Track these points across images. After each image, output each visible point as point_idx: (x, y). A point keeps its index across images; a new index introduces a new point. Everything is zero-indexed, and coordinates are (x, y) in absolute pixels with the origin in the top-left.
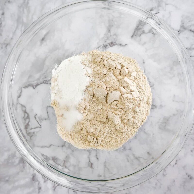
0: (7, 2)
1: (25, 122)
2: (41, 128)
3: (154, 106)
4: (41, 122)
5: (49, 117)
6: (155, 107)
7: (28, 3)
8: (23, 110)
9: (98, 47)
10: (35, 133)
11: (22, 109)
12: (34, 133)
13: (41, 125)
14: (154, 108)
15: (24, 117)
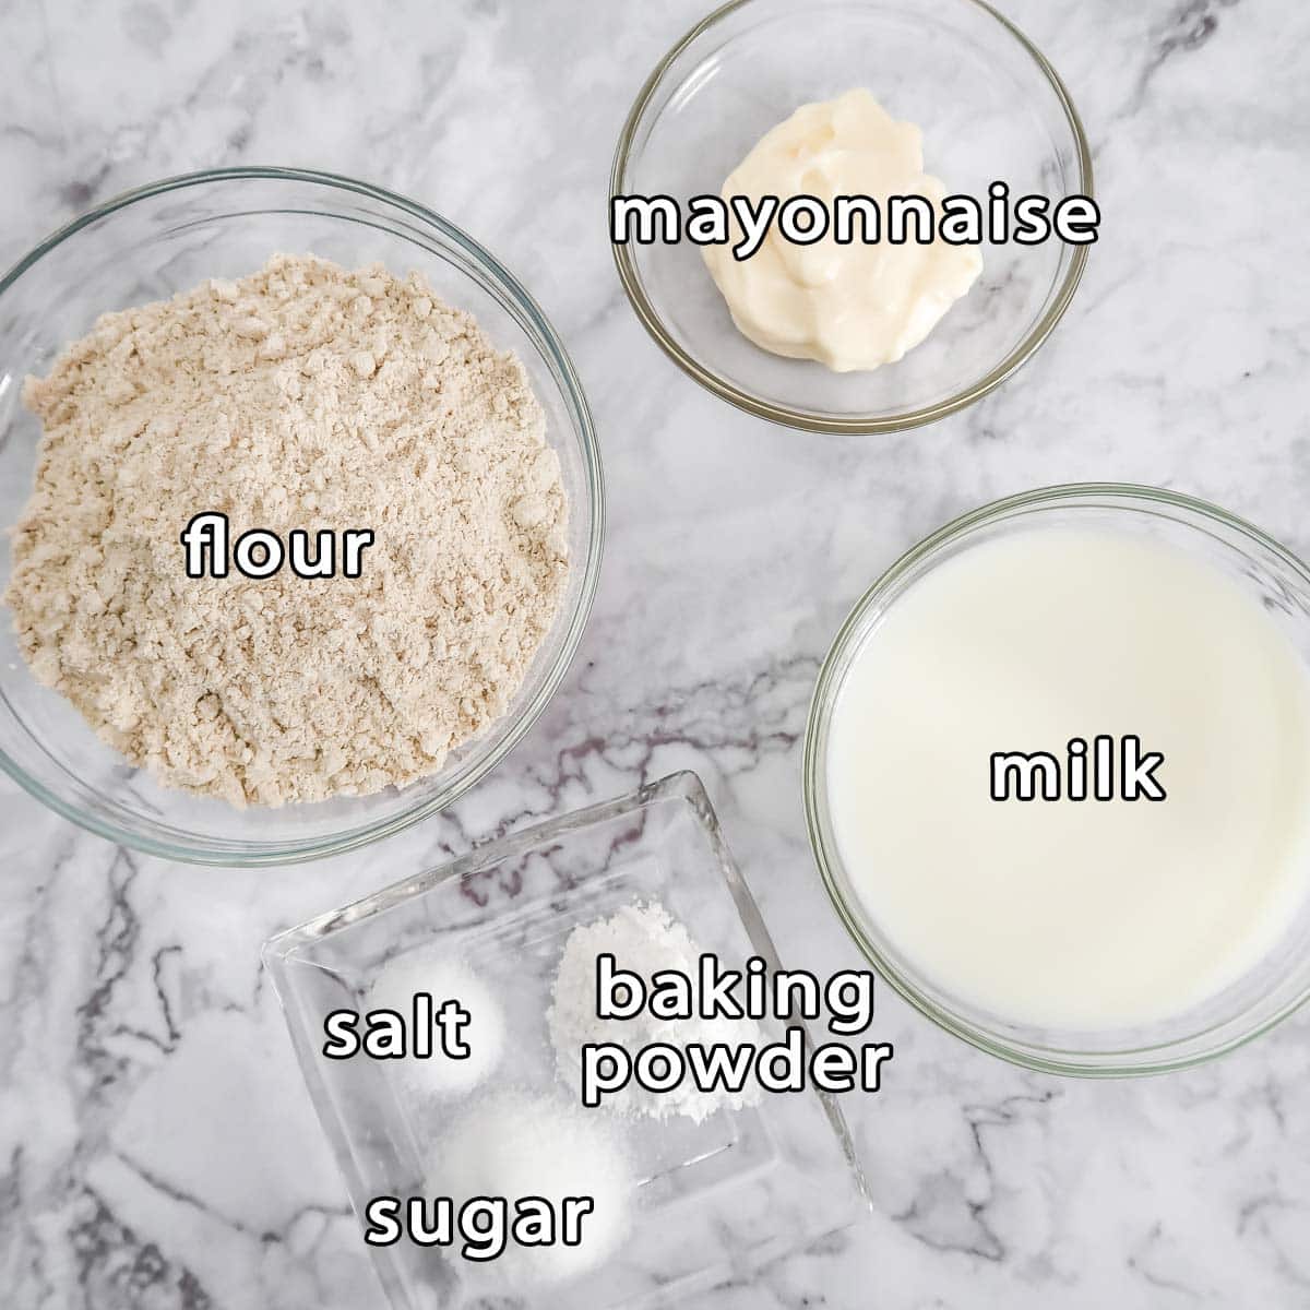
0: (303, 62)
1: (101, 969)
2: (168, 1051)
3: (994, 1240)
4: (189, 1012)
5: (256, 1002)
6: (992, 1251)
7: (439, 132)
8: (111, 882)
9: (788, 658)
10: (133, 1070)
11: (111, 872)
12: (123, 1064)
13: (179, 1029)
14: (987, 1256)
15: (101, 933)
